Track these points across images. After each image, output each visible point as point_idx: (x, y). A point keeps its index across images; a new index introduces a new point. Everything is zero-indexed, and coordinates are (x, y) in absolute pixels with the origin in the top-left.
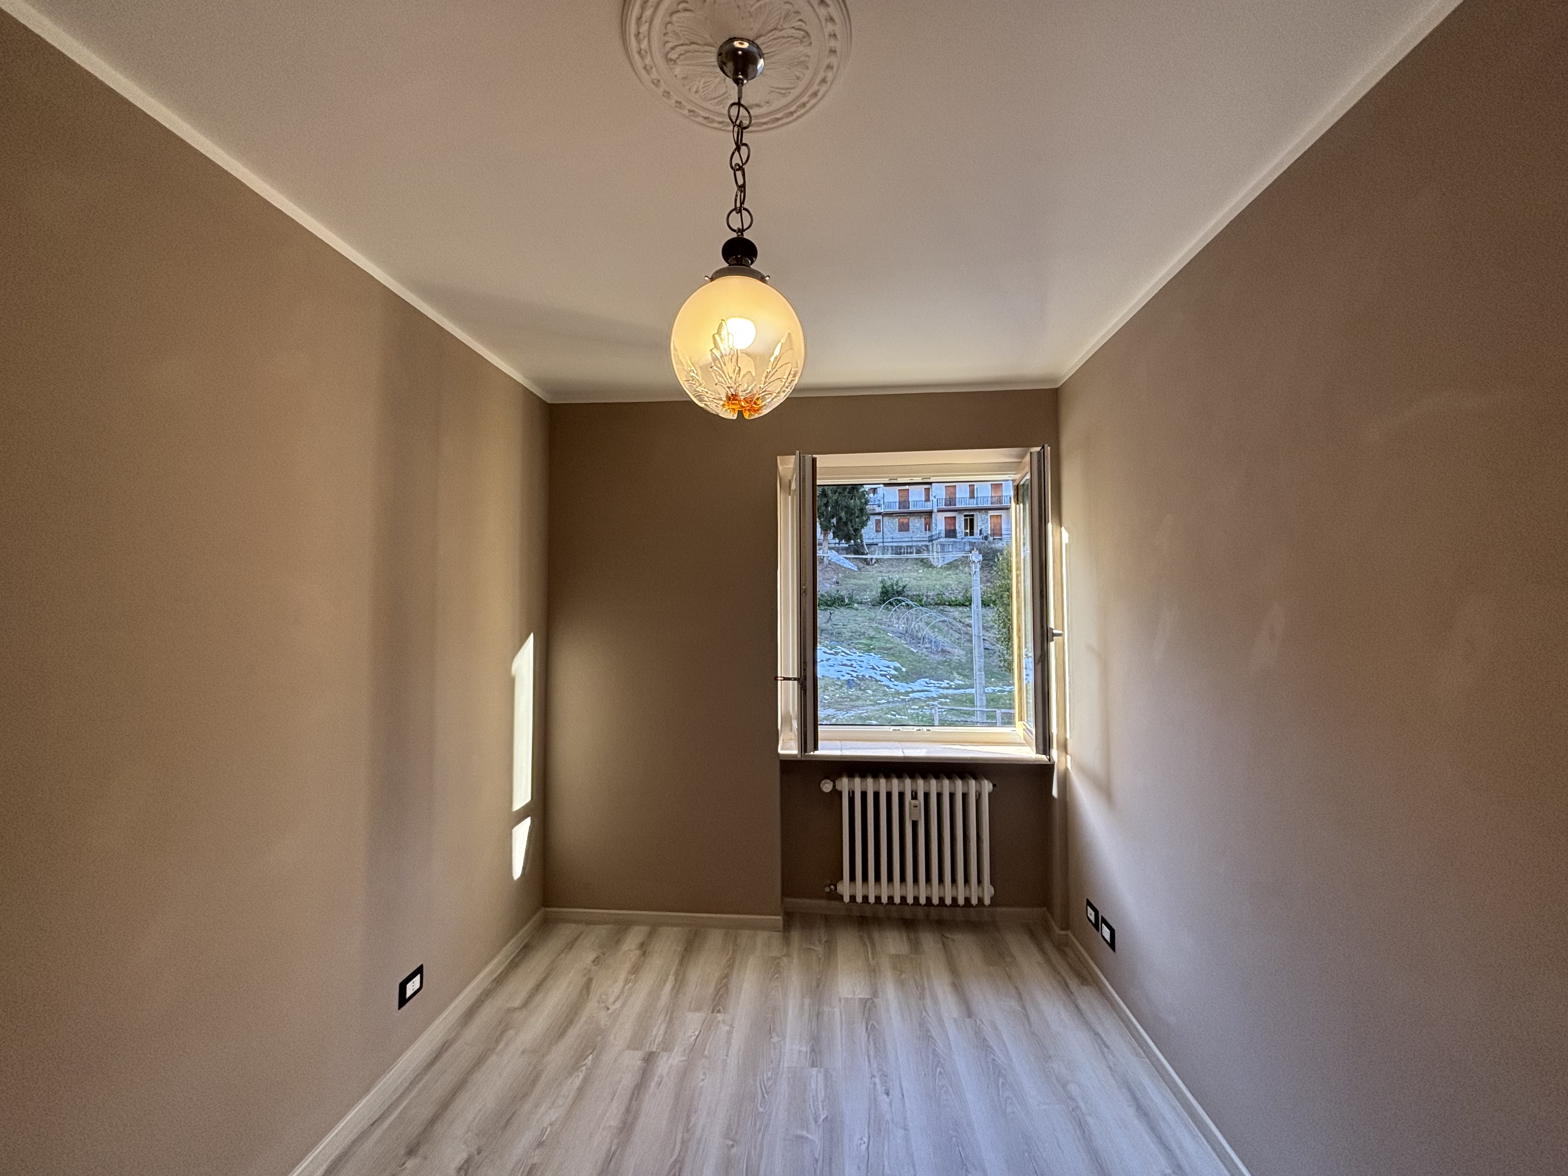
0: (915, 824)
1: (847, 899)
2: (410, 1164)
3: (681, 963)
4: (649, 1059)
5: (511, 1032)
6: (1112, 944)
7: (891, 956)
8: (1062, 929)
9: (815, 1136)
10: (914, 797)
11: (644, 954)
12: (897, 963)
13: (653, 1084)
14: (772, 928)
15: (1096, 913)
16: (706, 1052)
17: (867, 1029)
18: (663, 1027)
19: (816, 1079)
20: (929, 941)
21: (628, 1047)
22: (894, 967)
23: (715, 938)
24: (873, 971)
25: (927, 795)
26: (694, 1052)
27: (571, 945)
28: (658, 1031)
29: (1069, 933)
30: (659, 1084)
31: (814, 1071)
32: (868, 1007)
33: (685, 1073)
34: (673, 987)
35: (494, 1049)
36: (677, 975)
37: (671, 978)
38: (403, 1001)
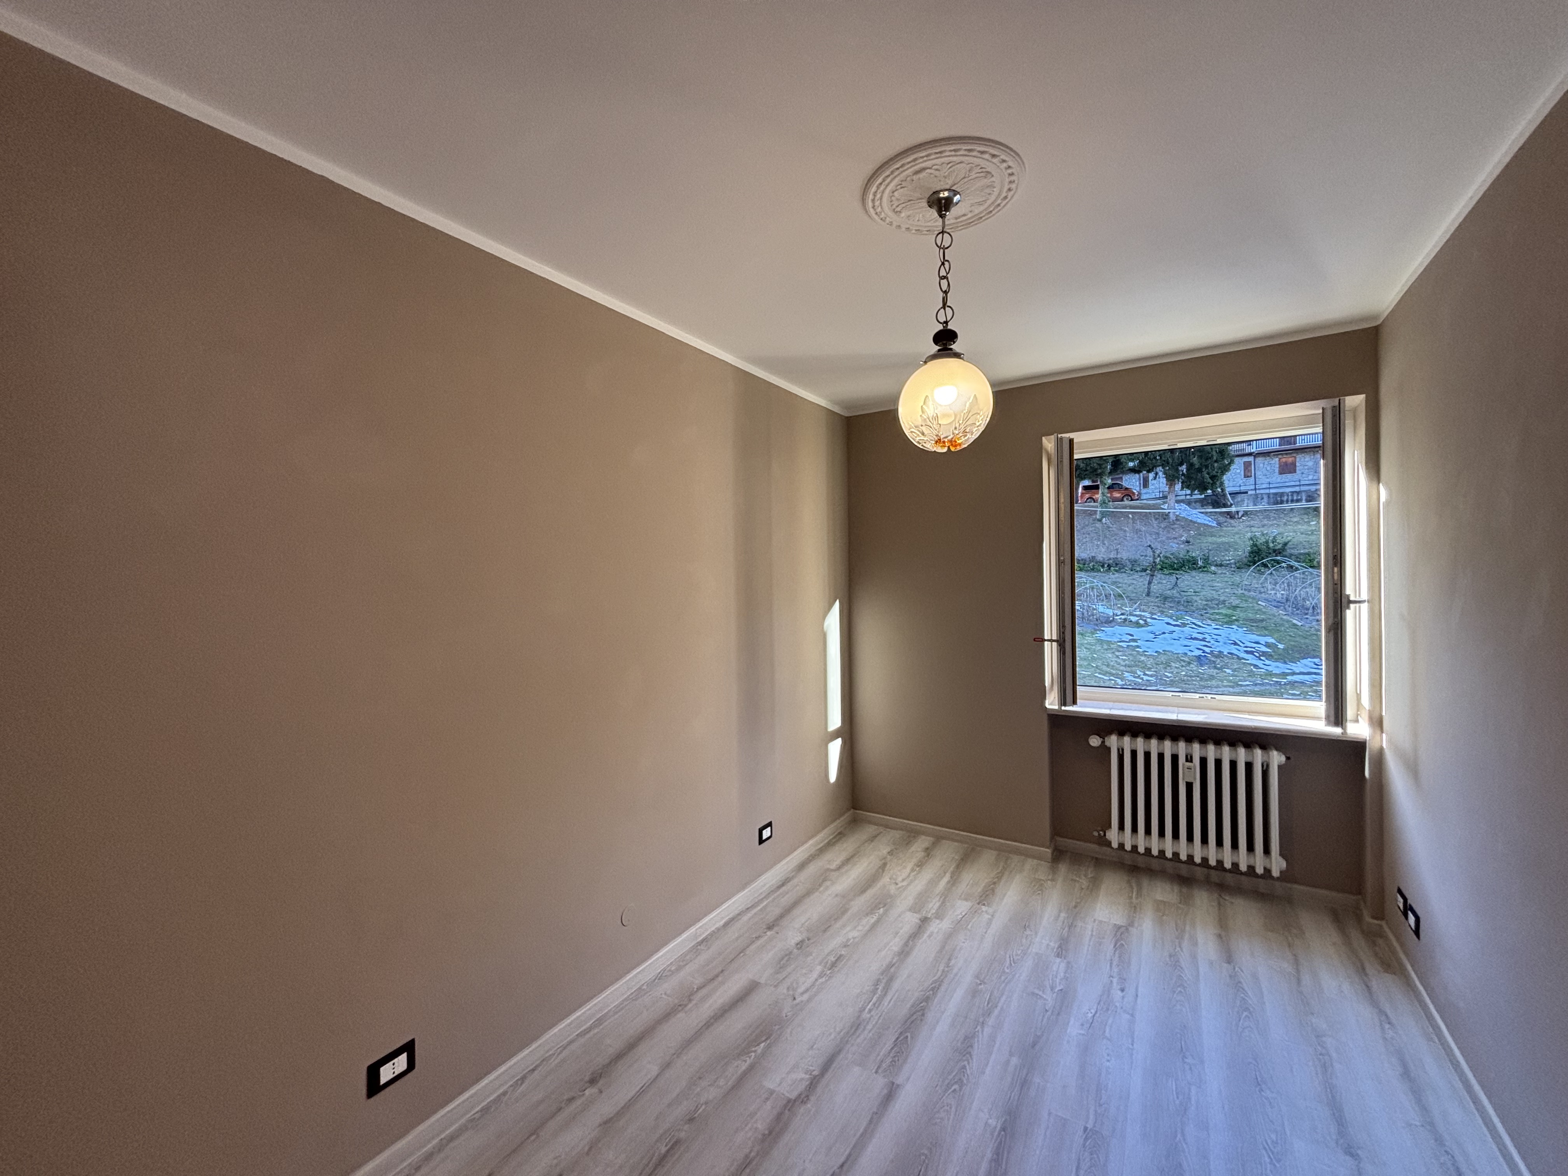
0: (1189, 786)
1: (1115, 845)
2: (769, 933)
3: (958, 867)
4: (925, 921)
5: (828, 883)
6: (1417, 932)
7: (1156, 901)
8: (1374, 918)
9: (1050, 998)
10: (1189, 759)
11: (928, 856)
12: (1161, 908)
13: (926, 936)
14: (1039, 857)
15: (1405, 899)
16: (969, 927)
17: (1115, 946)
18: (938, 904)
19: (1058, 966)
20: (1203, 899)
21: (910, 910)
22: (1158, 910)
23: (989, 856)
24: (1134, 908)
25: (1203, 761)
26: (959, 925)
27: (873, 839)
28: (933, 905)
29: (1383, 923)
30: (930, 936)
31: (1058, 960)
32: (1121, 934)
33: (950, 936)
34: (948, 882)
35: (818, 889)
36: (953, 873)
37: (948, 875)
38: (761, 841)
